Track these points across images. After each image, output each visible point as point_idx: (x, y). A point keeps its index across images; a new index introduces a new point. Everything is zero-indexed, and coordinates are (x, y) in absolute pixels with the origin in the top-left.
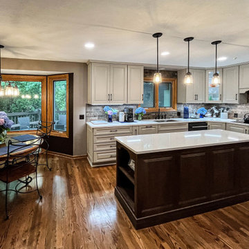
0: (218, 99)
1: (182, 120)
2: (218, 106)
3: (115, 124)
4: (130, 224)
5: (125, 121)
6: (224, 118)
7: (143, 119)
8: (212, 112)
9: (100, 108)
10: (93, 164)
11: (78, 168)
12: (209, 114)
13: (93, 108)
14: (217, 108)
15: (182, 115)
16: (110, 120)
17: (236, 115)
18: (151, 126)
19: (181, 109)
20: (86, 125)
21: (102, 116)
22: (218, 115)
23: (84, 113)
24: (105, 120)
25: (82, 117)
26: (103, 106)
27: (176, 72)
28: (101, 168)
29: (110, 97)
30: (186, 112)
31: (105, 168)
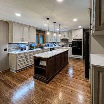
0: (56, 41)
1: (47, 48)
2: (55, 43)
3: (24, 51)
4: (45, 84)
5: (29, 50)
6: (57, 46)
7: (36, 48)
8: (54, 45)
9: (16, 45)
10: (16, 71)
11: (7, 76)
12: (54, 46)
13: (12, 45)
14: (55, 44)
15: (47, 46)
16: (22, 50)
17: (60, 45)
18: (40, 50)
19: (47, 44)
20: (9, 53)
21: (17, 48)
22: (56, 46)
23: (7, 48)
24: (19, 50)
25: (5, 50)
26: (18, 44)
27: (45, 32)
28: (21, 72)
29: (23, 39)
30: (48, 45)
31: (23, 71)
